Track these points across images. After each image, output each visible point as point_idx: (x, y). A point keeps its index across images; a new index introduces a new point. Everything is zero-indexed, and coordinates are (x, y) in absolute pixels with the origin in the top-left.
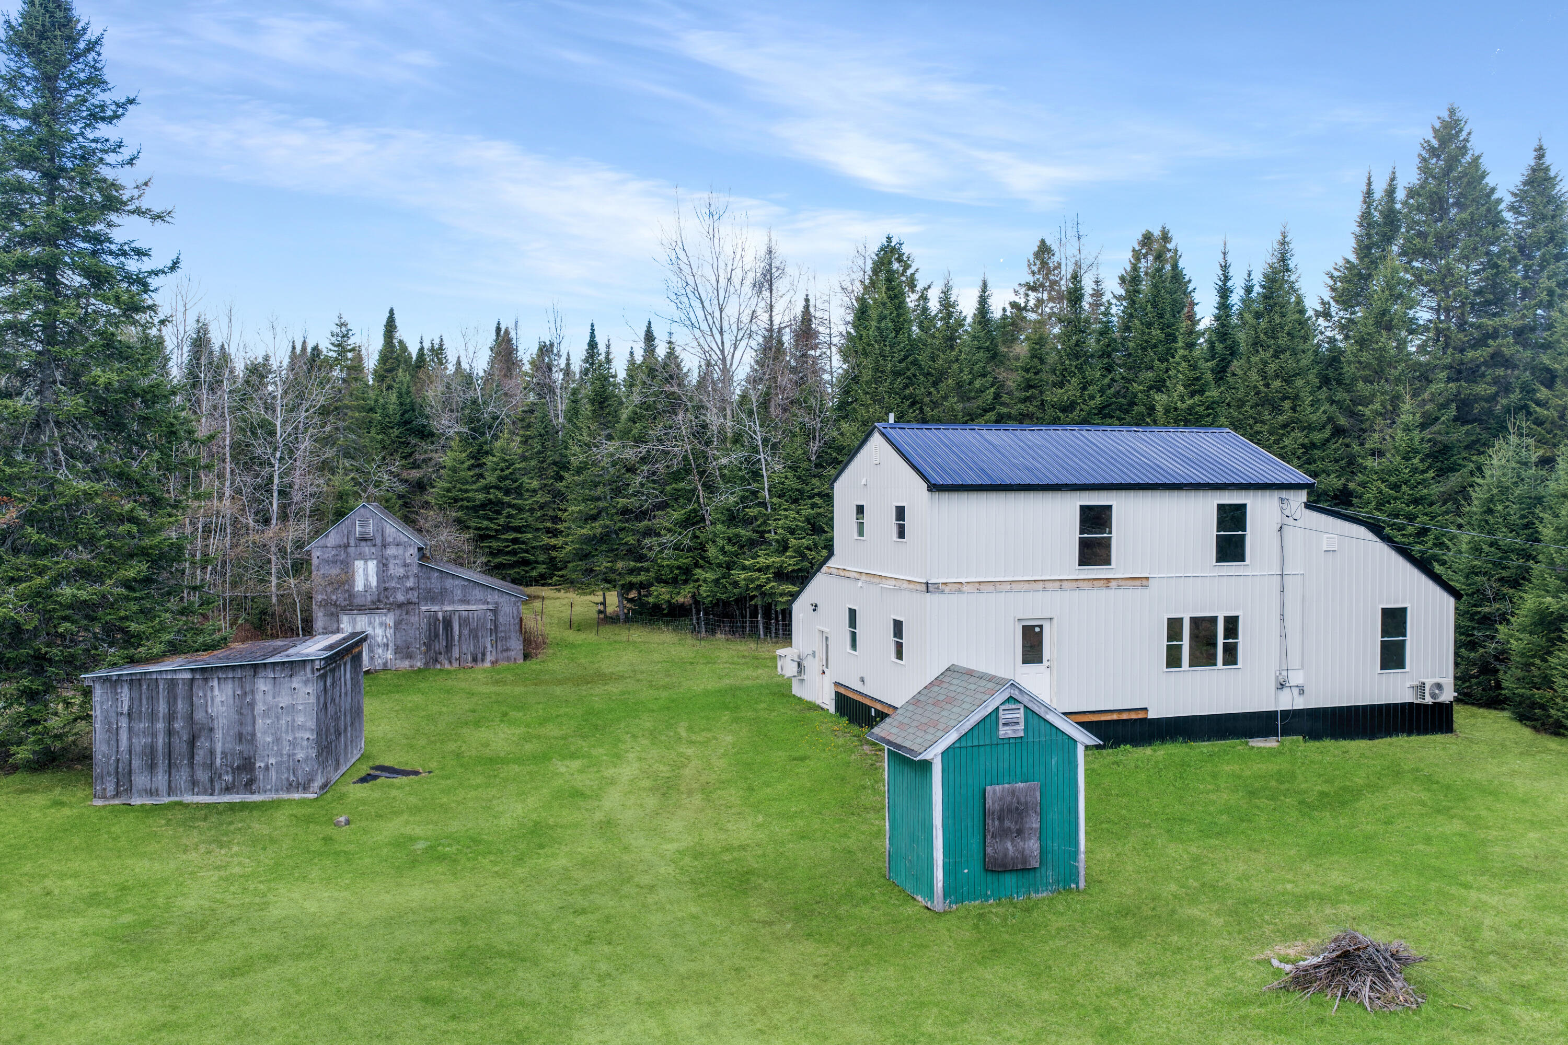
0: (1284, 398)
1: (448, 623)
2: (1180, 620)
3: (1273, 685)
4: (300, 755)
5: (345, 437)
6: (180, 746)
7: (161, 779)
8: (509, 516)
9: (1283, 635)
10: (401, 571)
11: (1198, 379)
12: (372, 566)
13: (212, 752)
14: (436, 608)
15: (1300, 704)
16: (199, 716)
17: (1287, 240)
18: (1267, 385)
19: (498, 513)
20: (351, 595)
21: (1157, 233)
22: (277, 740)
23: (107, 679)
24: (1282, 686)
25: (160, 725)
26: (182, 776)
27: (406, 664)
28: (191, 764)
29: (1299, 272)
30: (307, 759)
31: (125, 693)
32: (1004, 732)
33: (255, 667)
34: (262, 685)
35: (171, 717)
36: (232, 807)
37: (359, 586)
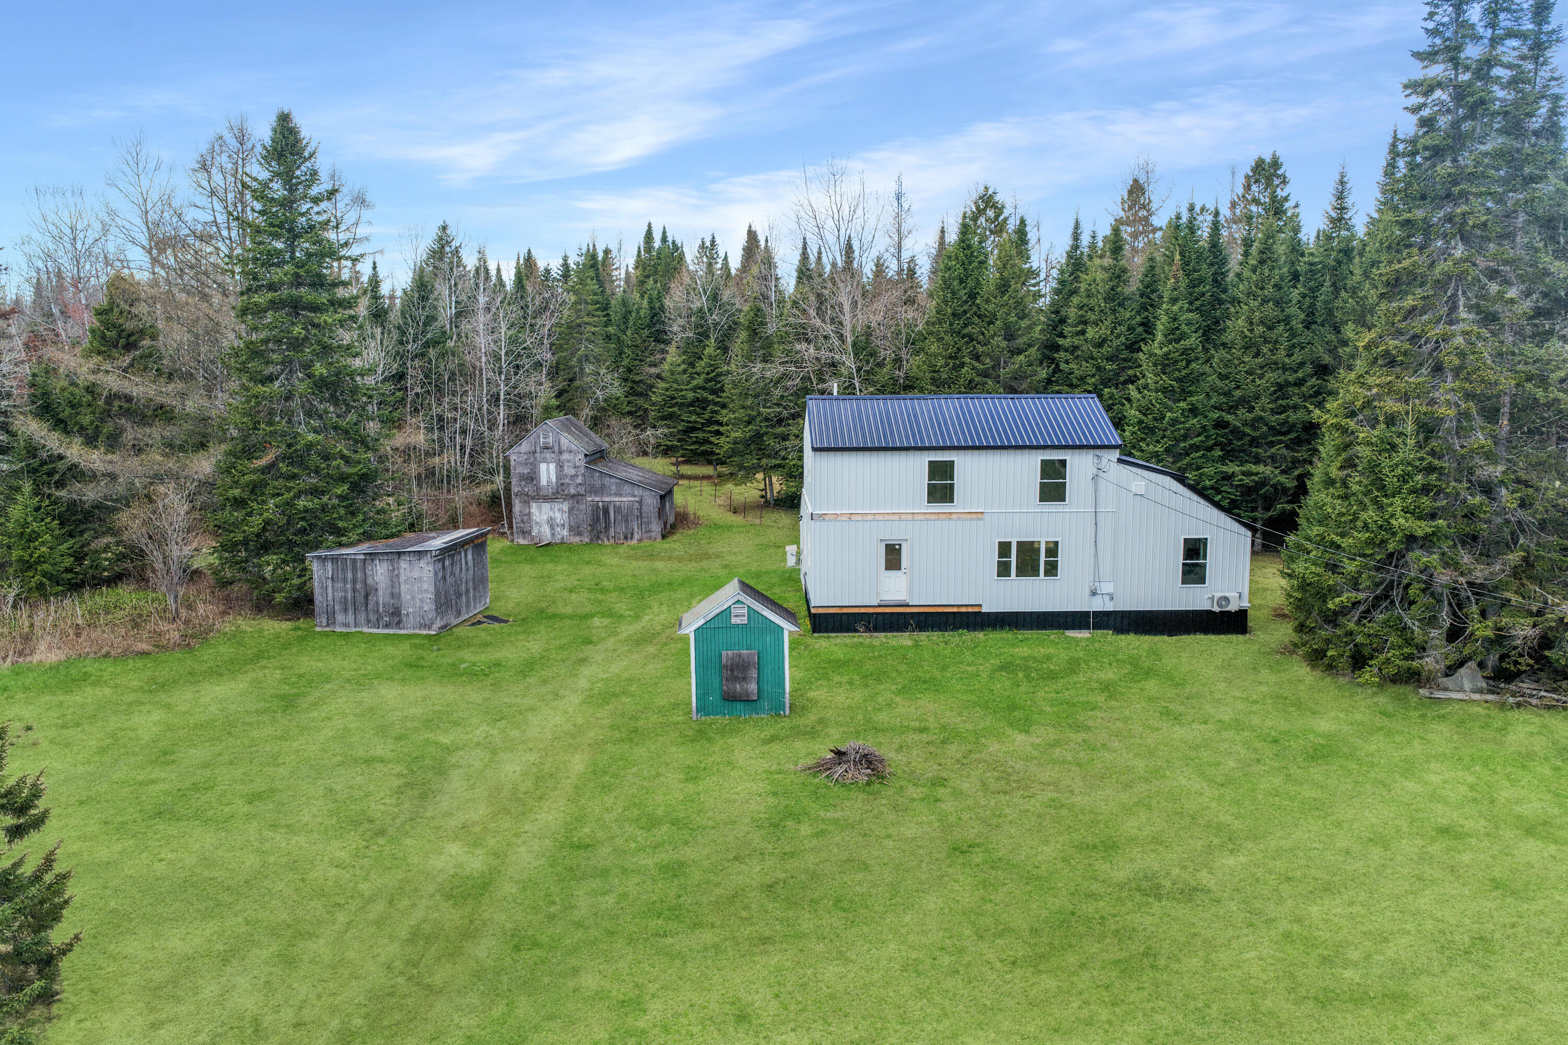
0: (1266, 341)
1: (606, 511)
2: (1009, 544)
3: (1087, 592)
4: (426, 608)
5: (586, 347)
6: (360, 598)
7: (351, 618)
8: (713, 412)
9: (1096, 556)
10: (572, 472)
11: (1177, 329)
12: (552, 467)
13: (377, 603)
14: (597, 499)
15: (1110, 607)
16: (370, 581)
17: (1345, 179)
18: (1251, 331)
19: (704, 409)
20: (538, 488)
21: (1268, 159)
22: (413, 598)
23: (319, 557)
24: (1094, 593)
25: (349, 586)
26: (362, 617)
27: (577, 539)
28: (366, 609)
29: (1355, 209)
30: (430, 610)
31: (329, 565)
32: (734, 620)
33: (399, 553)
34: (403, 564)
35: (354, 581)
36: (387, 637)
37: (544, 482)
